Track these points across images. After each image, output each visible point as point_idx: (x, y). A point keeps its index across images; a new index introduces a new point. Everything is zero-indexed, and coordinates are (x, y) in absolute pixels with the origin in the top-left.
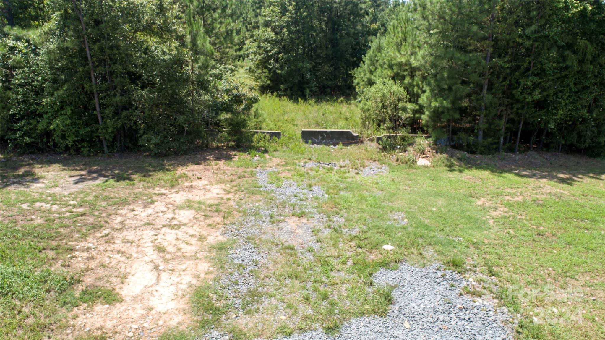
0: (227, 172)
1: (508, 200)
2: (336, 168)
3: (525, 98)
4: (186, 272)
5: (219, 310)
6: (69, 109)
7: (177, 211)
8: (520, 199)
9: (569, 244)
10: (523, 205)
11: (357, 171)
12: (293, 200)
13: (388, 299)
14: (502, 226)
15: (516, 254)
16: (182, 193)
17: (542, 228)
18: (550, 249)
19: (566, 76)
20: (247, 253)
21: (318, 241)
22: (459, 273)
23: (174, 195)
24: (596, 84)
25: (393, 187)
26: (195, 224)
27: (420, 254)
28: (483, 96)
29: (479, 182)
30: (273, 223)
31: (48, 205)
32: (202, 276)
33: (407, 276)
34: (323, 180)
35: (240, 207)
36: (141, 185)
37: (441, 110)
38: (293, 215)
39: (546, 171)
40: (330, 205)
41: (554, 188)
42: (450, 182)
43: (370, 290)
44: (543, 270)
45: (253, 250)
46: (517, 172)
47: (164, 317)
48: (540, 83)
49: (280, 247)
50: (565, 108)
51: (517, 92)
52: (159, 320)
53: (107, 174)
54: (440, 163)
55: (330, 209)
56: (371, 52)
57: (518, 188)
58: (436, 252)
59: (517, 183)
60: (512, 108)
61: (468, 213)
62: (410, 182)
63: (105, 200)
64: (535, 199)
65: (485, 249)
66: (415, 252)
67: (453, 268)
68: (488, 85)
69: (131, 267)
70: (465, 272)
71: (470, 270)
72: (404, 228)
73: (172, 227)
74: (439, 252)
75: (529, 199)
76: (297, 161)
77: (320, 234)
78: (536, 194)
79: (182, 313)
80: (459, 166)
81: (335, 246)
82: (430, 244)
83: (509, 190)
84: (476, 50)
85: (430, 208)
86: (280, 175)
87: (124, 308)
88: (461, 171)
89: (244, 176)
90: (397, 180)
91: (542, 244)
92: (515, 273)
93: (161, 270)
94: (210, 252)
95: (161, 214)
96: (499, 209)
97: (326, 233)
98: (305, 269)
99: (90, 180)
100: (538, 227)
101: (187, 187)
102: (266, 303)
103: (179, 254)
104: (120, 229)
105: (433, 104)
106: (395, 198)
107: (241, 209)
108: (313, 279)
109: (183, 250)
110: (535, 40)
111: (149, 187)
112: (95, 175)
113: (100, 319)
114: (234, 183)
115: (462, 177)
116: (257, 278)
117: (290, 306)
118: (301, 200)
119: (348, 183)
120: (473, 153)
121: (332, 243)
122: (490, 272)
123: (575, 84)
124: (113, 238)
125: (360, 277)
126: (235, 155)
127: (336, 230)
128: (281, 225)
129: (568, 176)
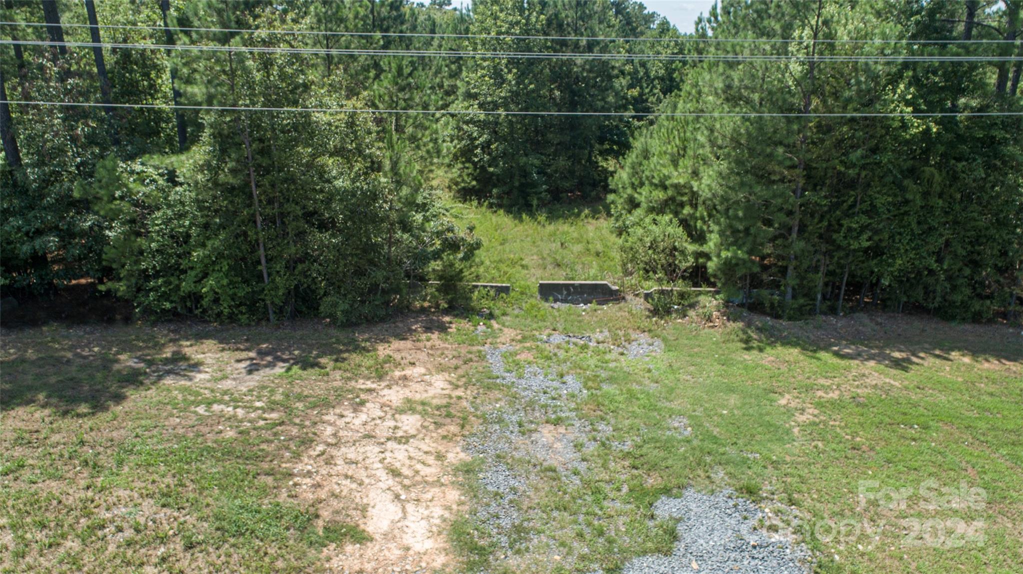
0: (446, 352)
1: (820, 397)
2: (591, 344)
3: (849, 244)
4: (434, 503)
5: (484, 549)
6: (225, 263)
7: (397, 416)
8: (834, 395)
9: (889, 461)
10: (837, 405)
11: (620, 350)
12: (543, 399)
13: (674, 536)
14: (809, 437)
15: (823, 476)
16: (395, 388)
17: (858, 439)
18: (864, 469)
19: (906, 213)
20: (501, 478)
21: (583, 460)
22: (754, 502)
23: (386, 392)
24: (947, 222)
25: (671, 377)
26: (425, 435)
27: (708, 477)
28: (792, 242)
29: (784, 369)
30: (523, 434)
31: (230, 409)
32: (455, 507)
33: (693, 506)
34: (577, 366)
35: (477, 409)
36: (338, 374)
37: (734, 261)
38: (547, 422)
39: (877, 347)
40: (592, 407)
41: (882, 376)
42: (746, 368)
43: (651, 524)
44: (852, 498)
45: (507, 473)
46: (836, 348)
47: (425, 558)
48: (870, 224)
49: (538, 468)
50: (904, 257)
51: (838, 237)
52: (420, 561)
53: (285, 357)
54: (732, 337)
55: (592, 412)
56: (634, 156)
57: (835, 377)
58: (726, 474)
59: (835, 368)
60: (832, 257)
61: (767, 418)
62: (692, 368)
63: (299, 400)
64: (854, 395)
65: (785, 468)
66: (702, 474)
67: (747, 496)
68: (800, 226)
69: (367, 496)
70: (760, 501)
71: (767, 498)
72: (688, 442)
73: (399, 440)
74: (731, 475)
75: (847, 396)
76: (537, 333)
77: (584, 449)
78: (857, 387)
79: (444, 553)
80: (759, 341)
81: (605, 466)
82: (720, 464)
83: (822, 381)
84: (782, 180)
85: (719, 411)
86: (518, 357)
87: (377, 547)
88: (761, 350)
89: (471, 360)
90: (675, 366)
91: (857, 462)
92: (819, 501)
93: (404, 501)
94: (455, 475)
95: (378, 421)
96: (807, 410)
97: (592, 448)
98: (573, 498)
99: (266, 366)
100: (853, 437)
101: (400, 379)
102: (536, 540)
103: (418, 478)
104: (336, 444)
105: (724, 254)
106: (673, 395)
107: (479, 413)
108: (584, 510)
109: (422, 473)
110: (863, 167)
111: (349, 379)
112: (269, 358)
113: (356, 561)
114: (460, 372)
115: (762, 359)
116: (519, 510)
117: (563, 544)
118: (554, 399)
119: (611, 370)
120: (777, 317)
121: (600, 462)
122: (790, 500)
123: (919, 223)
124: (332, 457)
125: (639, 508)
126: (451, 323)
127: (603, 444)
128: (535, 436)
129: (904, 355)
